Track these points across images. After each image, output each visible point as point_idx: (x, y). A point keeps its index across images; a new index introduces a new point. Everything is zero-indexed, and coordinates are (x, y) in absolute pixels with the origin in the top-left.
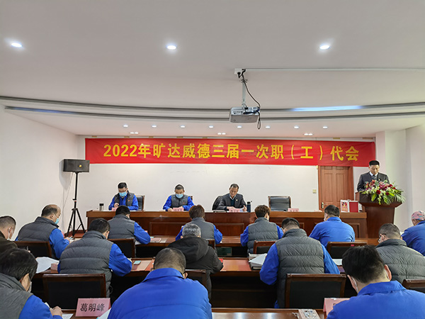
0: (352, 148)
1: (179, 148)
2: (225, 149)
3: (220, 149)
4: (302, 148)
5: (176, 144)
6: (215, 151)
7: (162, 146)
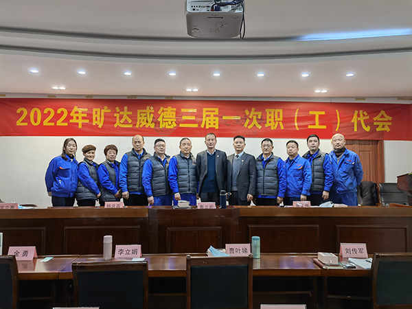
0: (383, 112)
1: (131, 113)
2: (199, 115)
3: (192, 114)
4: (311, 113)
5: (126, 108)
6: (184, 118)
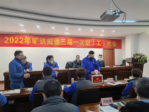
1: (45, 40)
3: (64, 41)
4: (97, 41)
5: (44, 38)
7: (37, 38)
